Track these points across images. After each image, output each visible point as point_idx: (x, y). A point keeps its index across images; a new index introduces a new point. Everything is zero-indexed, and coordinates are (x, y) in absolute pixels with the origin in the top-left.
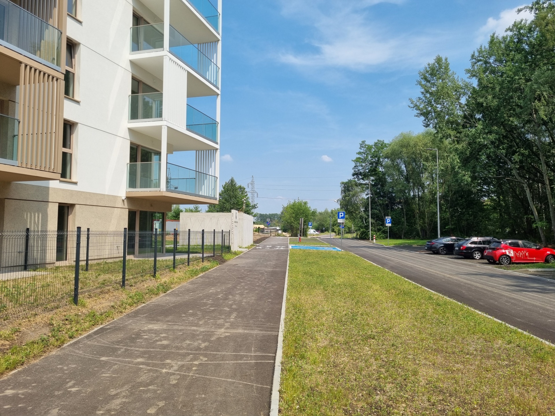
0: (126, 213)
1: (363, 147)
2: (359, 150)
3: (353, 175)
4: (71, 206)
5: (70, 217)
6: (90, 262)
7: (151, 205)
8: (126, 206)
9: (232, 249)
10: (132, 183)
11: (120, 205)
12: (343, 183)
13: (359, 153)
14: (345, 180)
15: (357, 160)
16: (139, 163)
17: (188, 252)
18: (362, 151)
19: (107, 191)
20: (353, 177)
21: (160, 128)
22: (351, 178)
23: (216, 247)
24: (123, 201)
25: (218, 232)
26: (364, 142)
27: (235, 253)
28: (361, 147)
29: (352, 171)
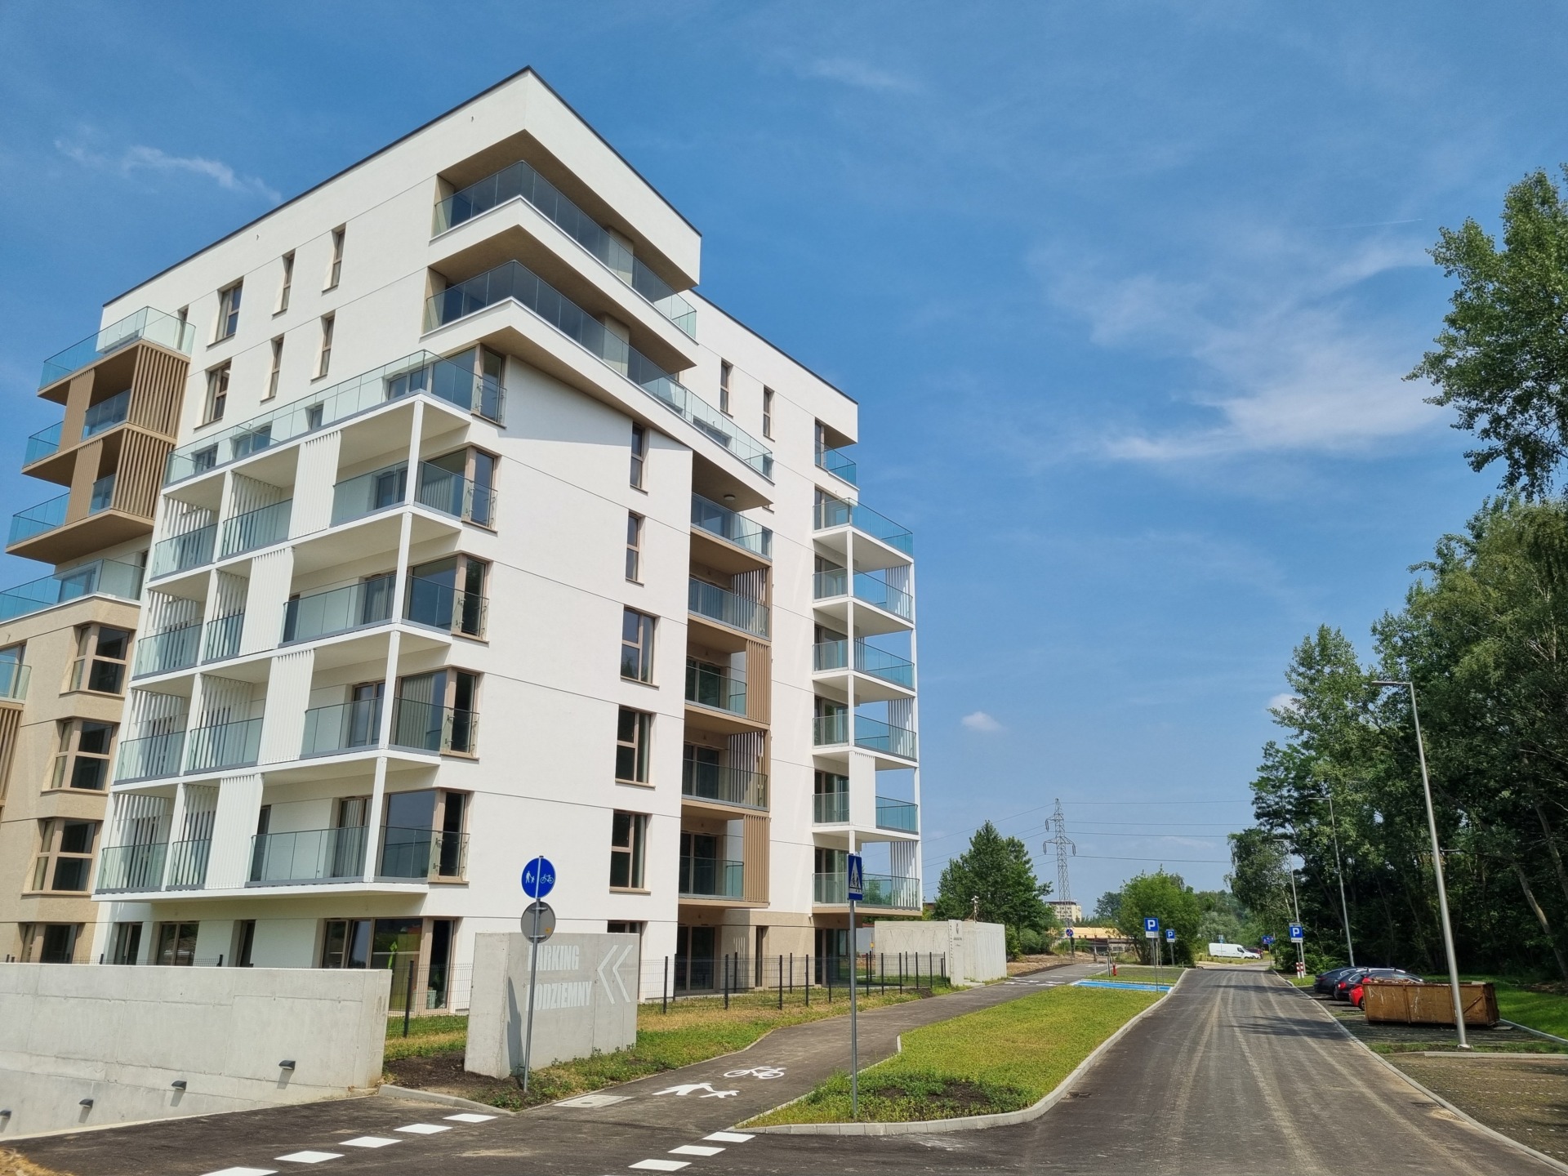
0: (813, 931)
1: (1271, 755)
2: (1263, 762)
3: (1258, 816)
4: (766, 928)
5: (764, 939)
6: (783, 989)
7: (839, 922)
8: (813, 925)
9: (952, 982)
10: (818, 898)
11: (806, 923)
12: (1233, 837)
13: (1264, 768)
14: (1239, 831)
15: (1261, 784)
16: (824, 874)
17: (883, 984)
18: (1269, 763)
19: (794, 908)
20: (1258, 822)
21: (847, 832)
22: (1254, 824)
23: (933, 979)
24: (810, 918)
25: (924, 956)
26: (1271, 745)
27: (957, 989)
28: (1267, 755)
29: (1254, 809)
